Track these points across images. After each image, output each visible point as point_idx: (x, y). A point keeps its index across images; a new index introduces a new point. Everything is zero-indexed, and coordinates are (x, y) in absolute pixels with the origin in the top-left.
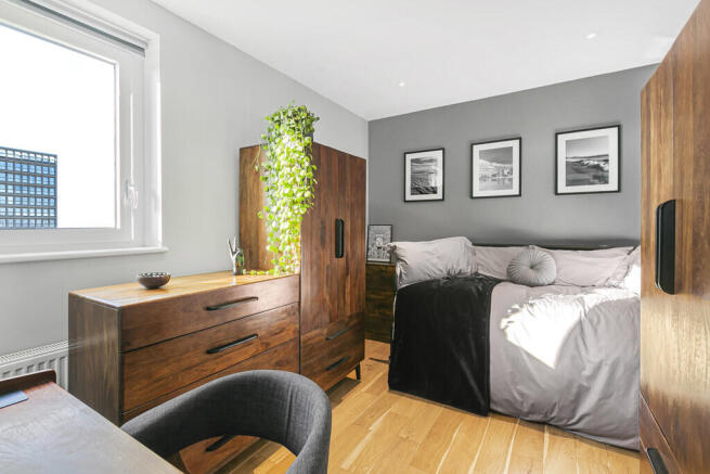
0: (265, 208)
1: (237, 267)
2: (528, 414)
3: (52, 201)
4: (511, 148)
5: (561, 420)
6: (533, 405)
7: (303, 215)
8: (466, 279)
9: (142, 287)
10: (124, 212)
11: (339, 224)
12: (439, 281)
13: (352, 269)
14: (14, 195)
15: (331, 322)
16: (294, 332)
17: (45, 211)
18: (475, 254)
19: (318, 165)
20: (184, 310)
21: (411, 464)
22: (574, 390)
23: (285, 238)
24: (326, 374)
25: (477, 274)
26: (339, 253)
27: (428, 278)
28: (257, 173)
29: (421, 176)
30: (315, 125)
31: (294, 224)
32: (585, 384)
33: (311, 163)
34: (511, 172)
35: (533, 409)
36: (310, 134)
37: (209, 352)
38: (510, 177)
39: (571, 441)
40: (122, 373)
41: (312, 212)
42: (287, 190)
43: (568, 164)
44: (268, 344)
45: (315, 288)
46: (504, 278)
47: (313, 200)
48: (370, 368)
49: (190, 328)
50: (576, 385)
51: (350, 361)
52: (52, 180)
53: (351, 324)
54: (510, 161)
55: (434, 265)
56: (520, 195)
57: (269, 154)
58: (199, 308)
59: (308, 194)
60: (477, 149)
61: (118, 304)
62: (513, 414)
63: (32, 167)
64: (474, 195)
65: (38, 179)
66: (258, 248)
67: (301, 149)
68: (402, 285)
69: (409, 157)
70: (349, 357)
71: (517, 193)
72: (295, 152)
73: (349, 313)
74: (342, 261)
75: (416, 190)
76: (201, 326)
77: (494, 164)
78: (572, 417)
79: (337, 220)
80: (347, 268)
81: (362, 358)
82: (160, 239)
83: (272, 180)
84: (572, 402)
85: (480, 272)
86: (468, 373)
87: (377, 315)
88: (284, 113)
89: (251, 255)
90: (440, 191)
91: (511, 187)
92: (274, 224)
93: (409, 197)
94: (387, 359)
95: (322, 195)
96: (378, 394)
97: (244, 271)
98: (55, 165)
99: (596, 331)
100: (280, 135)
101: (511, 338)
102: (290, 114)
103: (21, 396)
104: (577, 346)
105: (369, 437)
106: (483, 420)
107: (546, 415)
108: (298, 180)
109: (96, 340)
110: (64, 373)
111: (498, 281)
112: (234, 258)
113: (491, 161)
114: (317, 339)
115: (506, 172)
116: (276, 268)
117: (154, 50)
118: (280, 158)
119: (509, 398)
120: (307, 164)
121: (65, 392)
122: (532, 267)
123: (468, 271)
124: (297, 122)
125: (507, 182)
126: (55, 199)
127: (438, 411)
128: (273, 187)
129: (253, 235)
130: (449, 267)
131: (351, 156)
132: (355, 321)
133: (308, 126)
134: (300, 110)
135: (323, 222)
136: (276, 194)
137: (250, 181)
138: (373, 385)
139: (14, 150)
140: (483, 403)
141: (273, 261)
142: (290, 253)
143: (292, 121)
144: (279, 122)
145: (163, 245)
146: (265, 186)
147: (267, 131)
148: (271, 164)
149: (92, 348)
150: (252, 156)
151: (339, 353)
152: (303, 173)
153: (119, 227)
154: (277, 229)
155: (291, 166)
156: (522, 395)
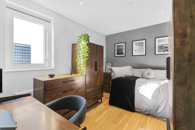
0: (77, 59)
1: (71, 73)
2: (144, 112)
3: (29, 57)
4: (143, 42)
5: (153, 114)
6: (146, 110)
7: (86, 60)
8: (130, 77)
9: (49, 77)
10: (45, 60)
11: (96, 63)
12: (123, 77)
13: (99, 74)
14: (21, 55)
15: (94, 87)
16: (84, 89)
17: (28, 59)
18: (133, 71)
19: (90, 48)
20: (58, 82)
21: (112, 122)
22: (157, 106)
23: (82, 66)
24: (92, 100)
25: (133, 76)
26: (96, 70)
27: (120, 77)
28: (76, 50)
29: (119, 50)
30: (90, 38)
31: (84, 63)
32: (160, 105)
33: (88, 48)
34: (143, 49)
35: (146, 111)
36: (89, 40)
37: (63, 92)
38: (143, 50)
39: (155, 119)
40: (44, 95)
41: (89, 60)
42: (82, 54)
43: (158, 46)
44: (77, 91)
45: (90, 79)
46: (140, 77)
47: (89, 57)
48: (105, 100)
49: (59, 86)
50: (157, 105)
51: (99, 97)
52: (29, 51)
53: (100, 88)
54: (143, 46)
55: (122, 73)
56: (146, 55)
57: (78, 46)
58: (61, 82)
59: (87, 55)
60: (134, 43)
61: (44, 80)
62: (141, 112)
63: (25, 48)
64: (133, 55)
65: (26, 51)
66: (76, 68)
67: (86, 44)
68: (113, 78)
69: (116, 45)
70: (99, 96)
71: (145, 54)
72: (84, 45)
73: (99, 85)
74: (97, 72)
75: (118, 54)
76: (62, 86)
77: (139, 47)
78: (156, 113)
79: (95, 62)
80: (98, 74)
81: (103, 97)
82: (53, 66)
83: (79, 52)
84: (156, 109)
85: (134, 75)
86: (129, 101)
87: (107, 86)
88: (82, 36)
89: (74, 70)
90: (124, 54)
91: (143, 53)
92: (79, 63)
93: (116, 55)
94: (109, 97)
95: (91, 56)
96: (106, 106)
97: (73, 74)
98: (30, 48)
99: (163, 91)
100: (81, 41)
101: (140, 92)
102: (83, 36)
103: (24, 98)
104: (158, 94)
105: (102, 115)
106: (133, 113)
107: (149, 113)
108: (85, 52)
109: (39, 89)
110: (32, 94)
111: (139, 78)
112: (70, 71)
113: (138, 46)
114: (90, 91)
115: (142, 49)
116: (80, 73)
117: (52, 22)
118: (81, 47)
119: (140, 108)
120: (87, 48)
121: (33, 97)
122: (148, 74)
123: (131, 75)
124: (85, 38)
125: (142, 51)
126: (30, 56)
127: (121, 110)
128: (79, 54)
129: (75, 65)
130: (126, 74)
131: (99, 46)
132: (100, 87)
133: (88, 39)
134: (86, 35)
135: (92, 62)
136: (80, 55)
137: (74, 52)
138: (105, 104)
139: (21, 44)
140: (133, 109)
141: (79, 72)
142: (83, 69)
143: (84, 38)
144: (81, 38)
145: (54, 67)
146: (78, 53)
147: (78, 40)
148: (79, 48)
149: (38, 91)
150: (75, 46)
151: (96, 95)
152: (86, 50)
153: (44, 63)
154: (80, 64)
155: (84, 49)
156: (143, 107)
